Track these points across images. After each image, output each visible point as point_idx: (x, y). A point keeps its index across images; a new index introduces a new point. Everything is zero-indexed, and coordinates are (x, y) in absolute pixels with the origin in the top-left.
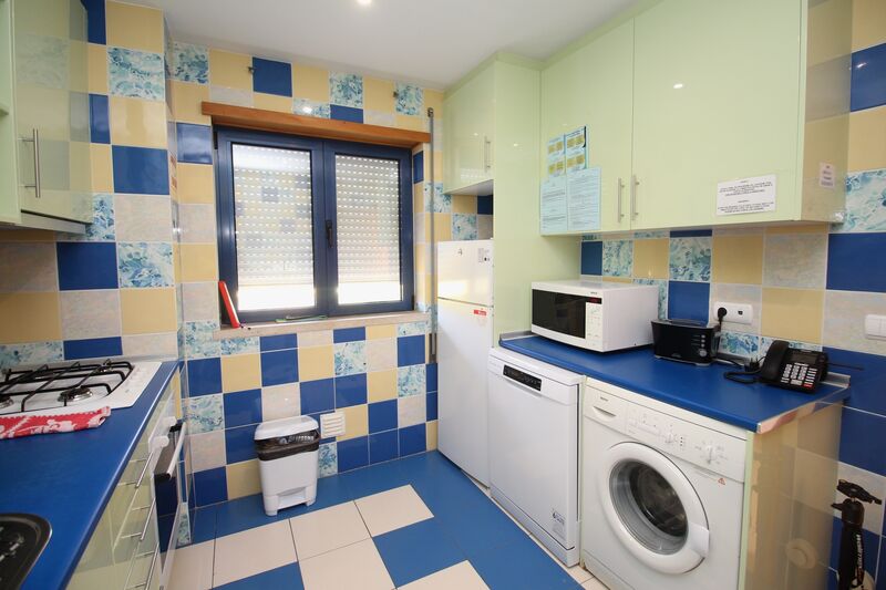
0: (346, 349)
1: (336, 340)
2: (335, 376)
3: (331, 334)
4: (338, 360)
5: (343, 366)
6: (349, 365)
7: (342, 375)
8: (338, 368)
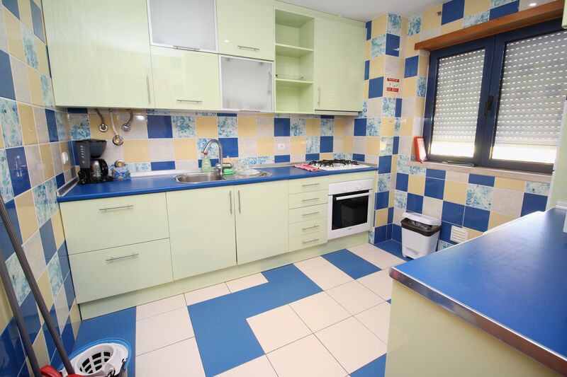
0: (478, 190)
1: (470, 181)
2: (466, 205)
3: (467, 176)
4: (470, 195)
5: (472, 200)
6: (478, 201)
7: (470, 206)
8: (469, 200)
